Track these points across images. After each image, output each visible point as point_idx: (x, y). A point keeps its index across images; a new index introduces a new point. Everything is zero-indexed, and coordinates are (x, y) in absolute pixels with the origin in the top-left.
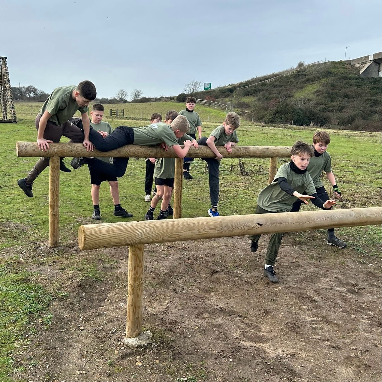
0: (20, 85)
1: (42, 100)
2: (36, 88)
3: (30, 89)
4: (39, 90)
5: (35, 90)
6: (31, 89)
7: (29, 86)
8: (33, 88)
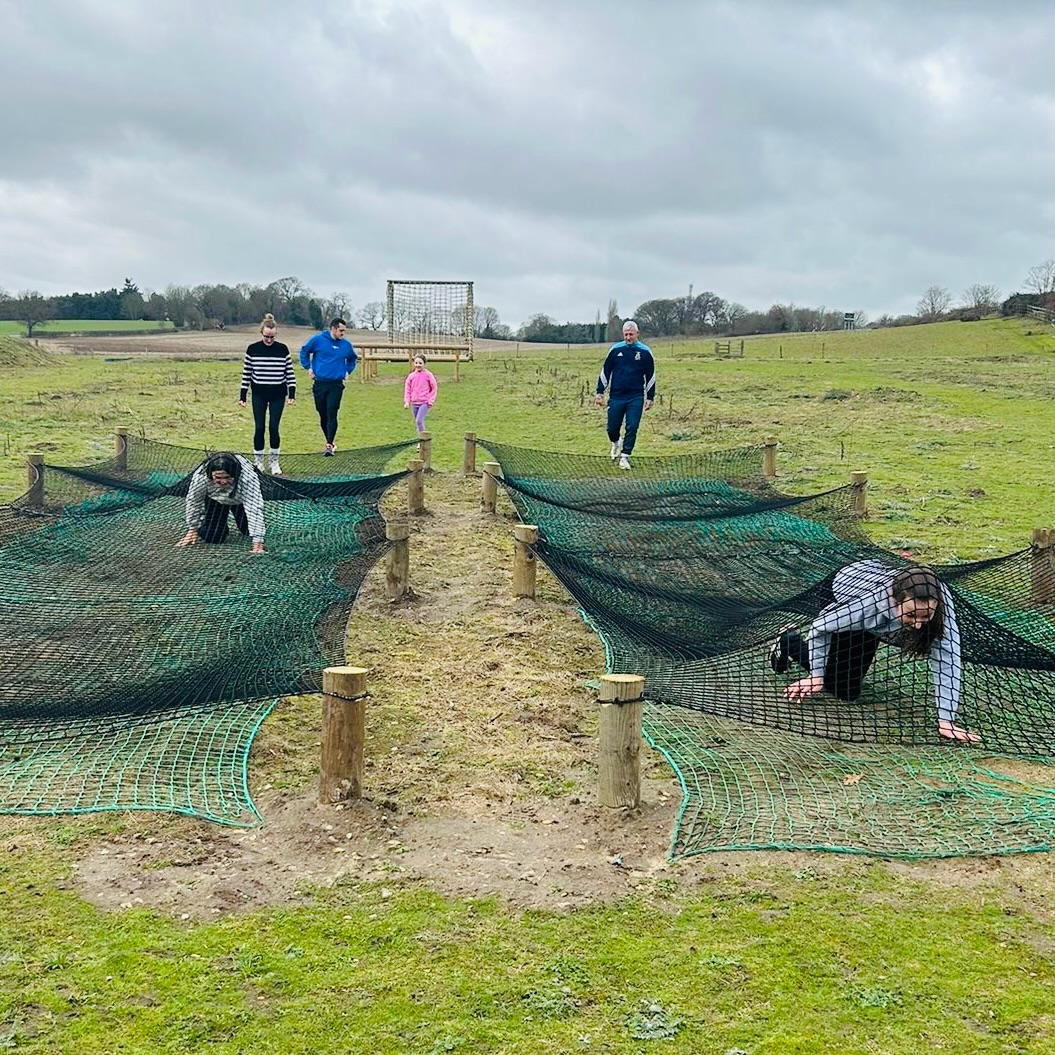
0: (691, 291)
1: (735, 332)
2: (721, 298)
3: (705, 304)
4: (730, 303)
5: (717, 305)
6: (708, 301)
7: (702, 292)
8: (713, 301)
